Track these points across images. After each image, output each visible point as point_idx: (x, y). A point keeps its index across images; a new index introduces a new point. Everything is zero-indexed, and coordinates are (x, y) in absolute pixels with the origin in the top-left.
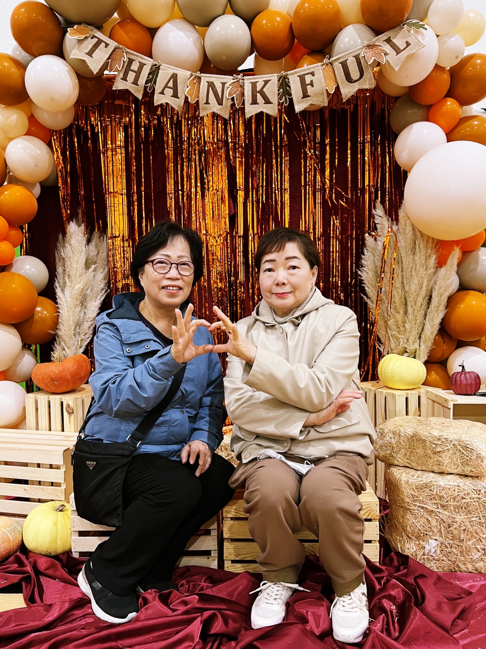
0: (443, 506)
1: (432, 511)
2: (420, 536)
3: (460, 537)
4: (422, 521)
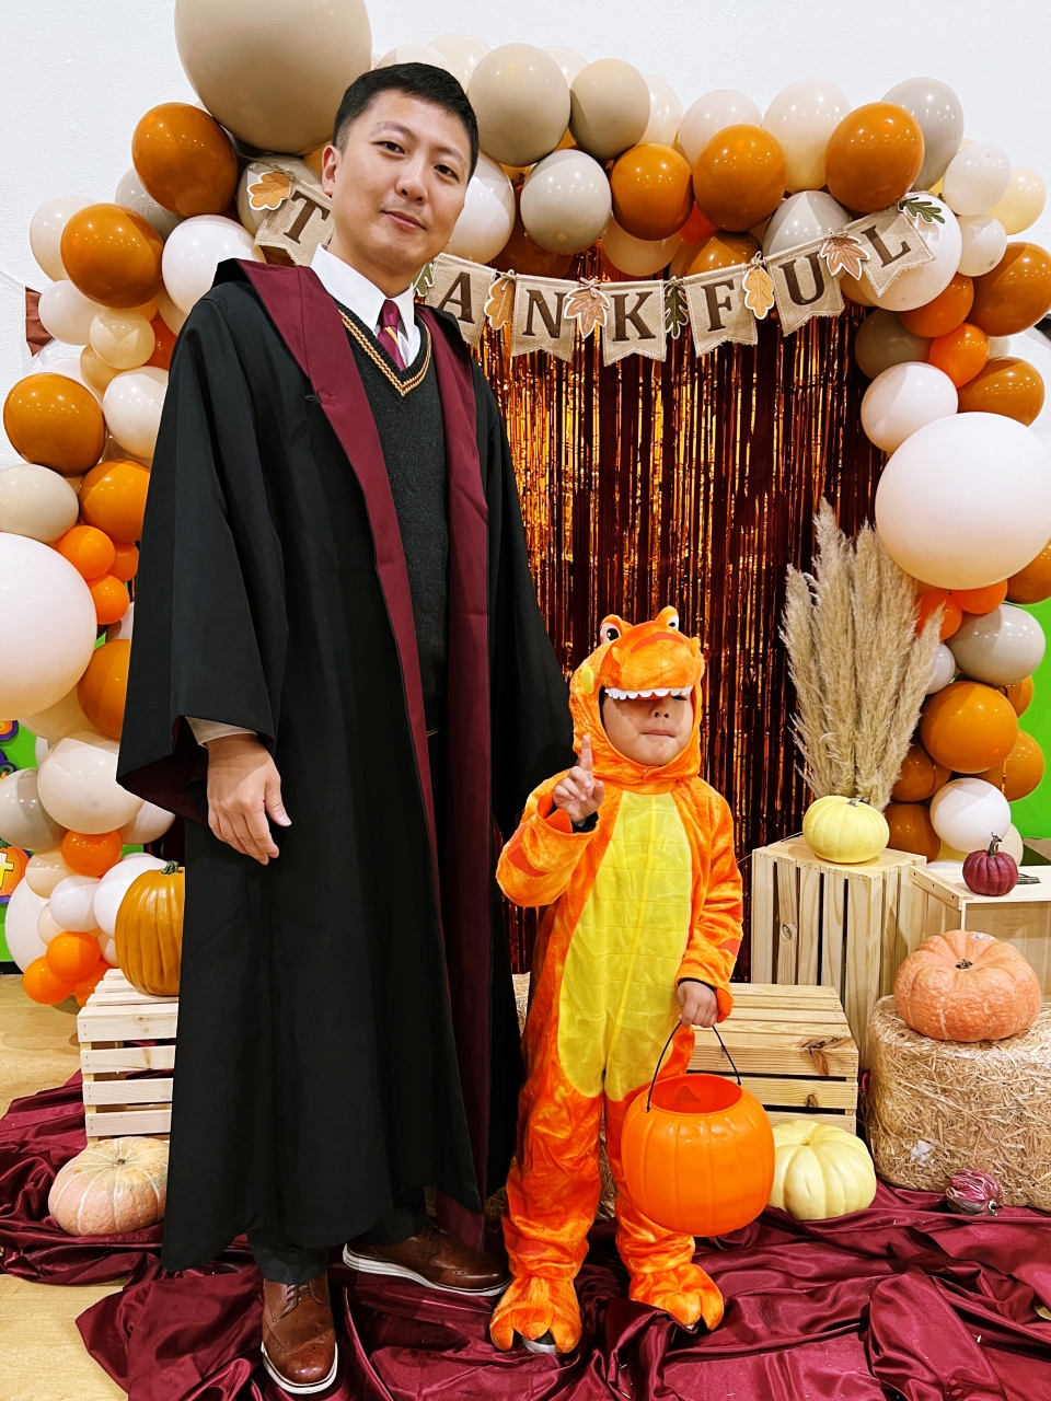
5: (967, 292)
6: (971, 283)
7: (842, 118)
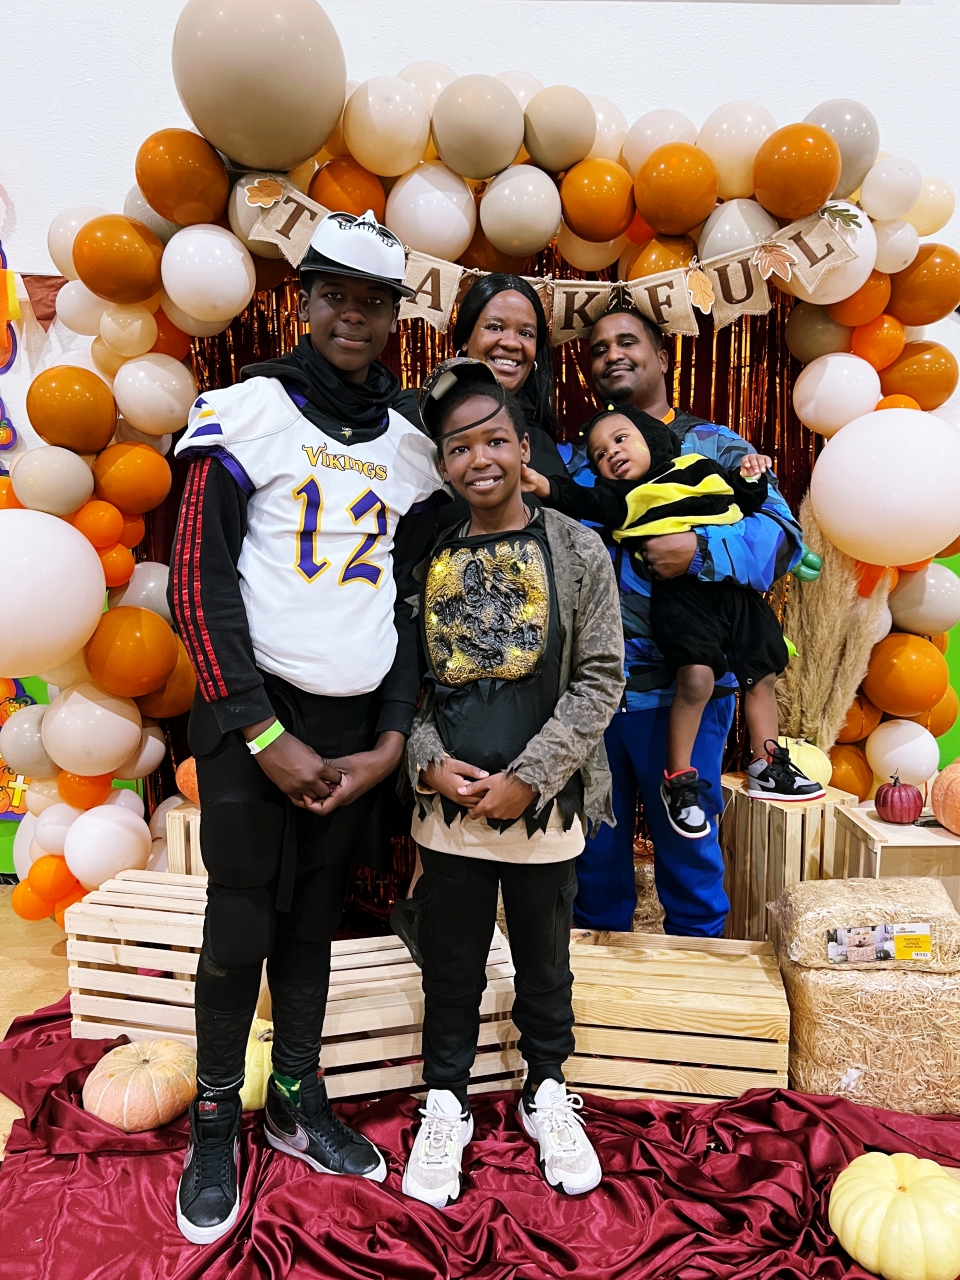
0: (869, 1020)
1: (854, 1028)
2: (834, 1063)
3: (893, 1066)
4: (837, 1040)
5: (885, 286)
6: (889, 280)
7: (768, 135)
